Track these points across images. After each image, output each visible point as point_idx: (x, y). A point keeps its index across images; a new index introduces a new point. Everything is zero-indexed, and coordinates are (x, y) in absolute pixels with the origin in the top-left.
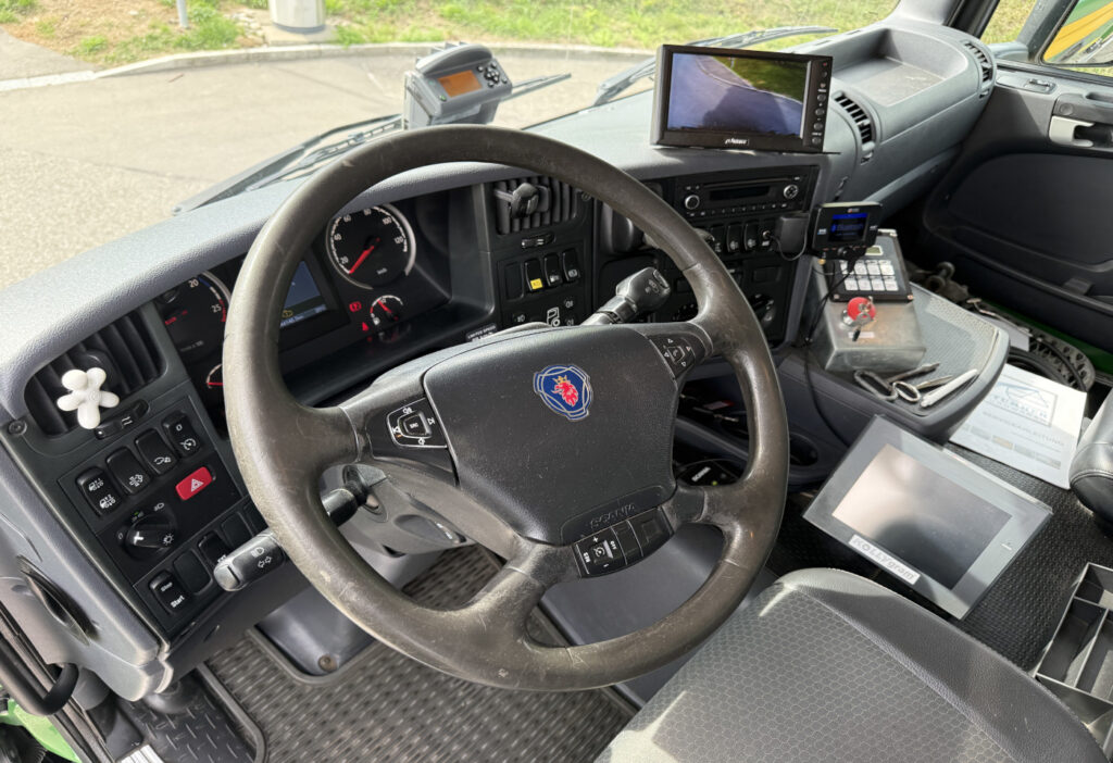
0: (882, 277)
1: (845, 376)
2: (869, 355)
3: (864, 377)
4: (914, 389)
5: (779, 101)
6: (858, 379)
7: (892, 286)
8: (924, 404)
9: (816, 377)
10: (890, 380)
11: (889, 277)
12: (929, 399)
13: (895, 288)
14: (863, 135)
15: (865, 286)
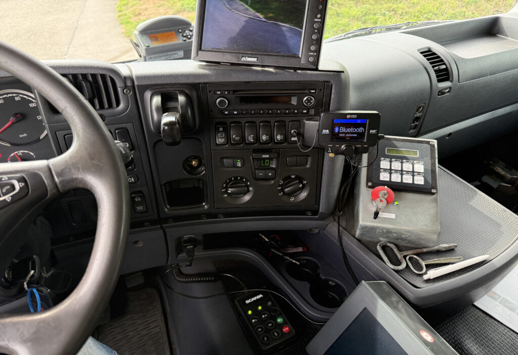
0: (413, 173)
1: (369, 246)
2: (389, 232)
3: (384, 248)
4: (423, 264)
6: (379, 248)
7: (420, 181)
8: (426, 277)
9: (347, 240)
10: (405, 253)
11: (419, 173)
12: (433, 273)
13: (422, 183)
14: (437, 77)
15: (396, 178)
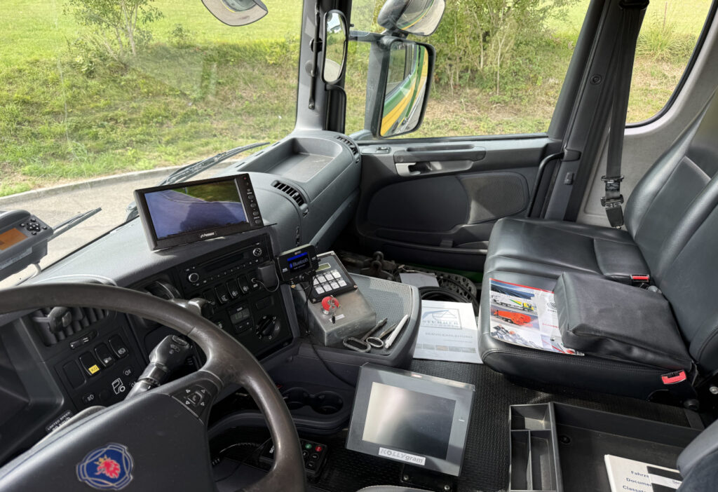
0: (335, 280)
1: (338, 346)
2: (346, 328)
3: (348, 342)
4: (379, 339)
5: (225, 205)
6: (345, 344)
7: (343, 283)
8: (387, 346)
9: (322, 352)
10: (364, 338)
11: (339, 279)
12: (389, 342)
13: (345, 284)
14: (297, 202)
15: (328, 288)
